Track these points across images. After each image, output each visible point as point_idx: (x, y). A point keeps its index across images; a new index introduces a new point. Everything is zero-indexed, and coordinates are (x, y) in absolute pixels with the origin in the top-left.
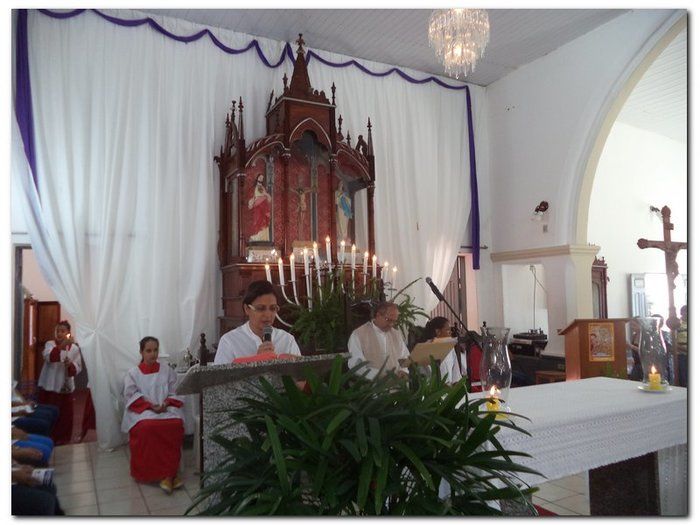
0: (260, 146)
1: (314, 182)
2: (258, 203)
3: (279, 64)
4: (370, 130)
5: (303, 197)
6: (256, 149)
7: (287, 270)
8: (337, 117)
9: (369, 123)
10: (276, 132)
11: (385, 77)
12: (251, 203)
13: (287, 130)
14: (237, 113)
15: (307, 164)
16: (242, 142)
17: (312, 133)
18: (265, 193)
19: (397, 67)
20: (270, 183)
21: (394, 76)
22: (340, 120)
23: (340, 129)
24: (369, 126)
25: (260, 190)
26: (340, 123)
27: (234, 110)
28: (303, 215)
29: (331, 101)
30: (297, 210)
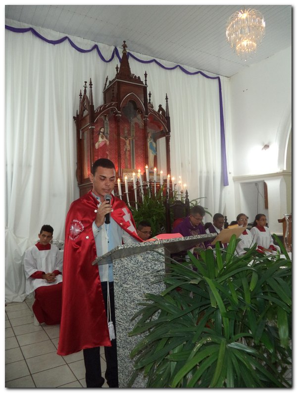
0: (103, 110)
1: (133, 133)
2: (101, 145)
3: (111, 60)
4: (167, 101)
5: (127, 142)
6: (101, 111)
7: (123, 187)
8: (148, 93)
9: (167, 97)
10: (112, 101)
11: (172, 70)
12: (97, 146)
13: (119, 100)
14: (88, 89)
15: (128, 122)
16: (92, 106)
17: (134, 102)
18: (105, 139)
19: (179, 64)
20: (107, 133)
21: (178, 70)
22: (150, 94)
23: (150, 100)
24: (167, 99)
25: (102, 137)
26: (150, 97)
27: (85, 87)
28: (127, 153)
29: (144, 83)
30: (124, 150)
